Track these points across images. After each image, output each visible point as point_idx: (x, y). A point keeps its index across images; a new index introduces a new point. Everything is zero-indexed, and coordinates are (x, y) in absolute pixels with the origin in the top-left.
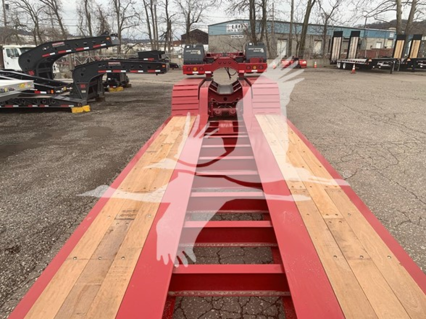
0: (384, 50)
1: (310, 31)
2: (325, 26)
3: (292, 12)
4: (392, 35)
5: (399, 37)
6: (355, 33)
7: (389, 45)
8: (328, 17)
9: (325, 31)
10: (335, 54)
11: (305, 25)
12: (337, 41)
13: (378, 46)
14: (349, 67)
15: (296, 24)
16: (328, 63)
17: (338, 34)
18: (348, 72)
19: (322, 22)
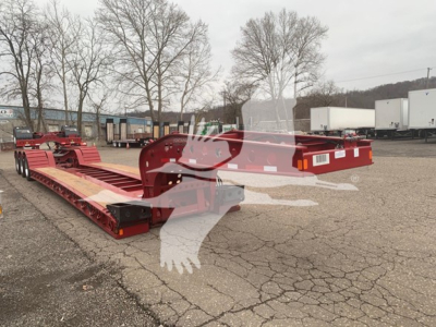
0: (145, 134)
1: (84, 118)
2: (97, 114)
3: (66, 102)
4: (149, 123)
5: (155, 124)
6: (123, 121)
7: (149, 130)
8: (98, 107)
9: (98, 118)
10: (110, 136)
11: (80, 113)
12: (110, 126)
13: (140, 131)
14: (124, 145)
15: (71, 112)
16: (105, 143)
17: (110, 121)
18: (123, 149)
19: (93, 111)
